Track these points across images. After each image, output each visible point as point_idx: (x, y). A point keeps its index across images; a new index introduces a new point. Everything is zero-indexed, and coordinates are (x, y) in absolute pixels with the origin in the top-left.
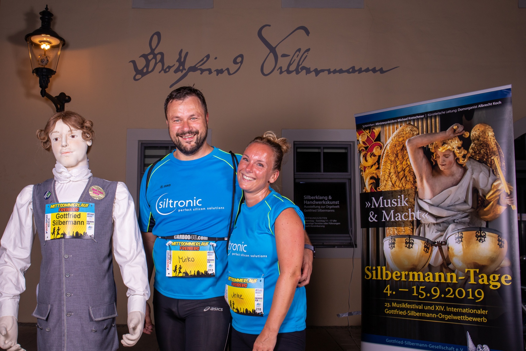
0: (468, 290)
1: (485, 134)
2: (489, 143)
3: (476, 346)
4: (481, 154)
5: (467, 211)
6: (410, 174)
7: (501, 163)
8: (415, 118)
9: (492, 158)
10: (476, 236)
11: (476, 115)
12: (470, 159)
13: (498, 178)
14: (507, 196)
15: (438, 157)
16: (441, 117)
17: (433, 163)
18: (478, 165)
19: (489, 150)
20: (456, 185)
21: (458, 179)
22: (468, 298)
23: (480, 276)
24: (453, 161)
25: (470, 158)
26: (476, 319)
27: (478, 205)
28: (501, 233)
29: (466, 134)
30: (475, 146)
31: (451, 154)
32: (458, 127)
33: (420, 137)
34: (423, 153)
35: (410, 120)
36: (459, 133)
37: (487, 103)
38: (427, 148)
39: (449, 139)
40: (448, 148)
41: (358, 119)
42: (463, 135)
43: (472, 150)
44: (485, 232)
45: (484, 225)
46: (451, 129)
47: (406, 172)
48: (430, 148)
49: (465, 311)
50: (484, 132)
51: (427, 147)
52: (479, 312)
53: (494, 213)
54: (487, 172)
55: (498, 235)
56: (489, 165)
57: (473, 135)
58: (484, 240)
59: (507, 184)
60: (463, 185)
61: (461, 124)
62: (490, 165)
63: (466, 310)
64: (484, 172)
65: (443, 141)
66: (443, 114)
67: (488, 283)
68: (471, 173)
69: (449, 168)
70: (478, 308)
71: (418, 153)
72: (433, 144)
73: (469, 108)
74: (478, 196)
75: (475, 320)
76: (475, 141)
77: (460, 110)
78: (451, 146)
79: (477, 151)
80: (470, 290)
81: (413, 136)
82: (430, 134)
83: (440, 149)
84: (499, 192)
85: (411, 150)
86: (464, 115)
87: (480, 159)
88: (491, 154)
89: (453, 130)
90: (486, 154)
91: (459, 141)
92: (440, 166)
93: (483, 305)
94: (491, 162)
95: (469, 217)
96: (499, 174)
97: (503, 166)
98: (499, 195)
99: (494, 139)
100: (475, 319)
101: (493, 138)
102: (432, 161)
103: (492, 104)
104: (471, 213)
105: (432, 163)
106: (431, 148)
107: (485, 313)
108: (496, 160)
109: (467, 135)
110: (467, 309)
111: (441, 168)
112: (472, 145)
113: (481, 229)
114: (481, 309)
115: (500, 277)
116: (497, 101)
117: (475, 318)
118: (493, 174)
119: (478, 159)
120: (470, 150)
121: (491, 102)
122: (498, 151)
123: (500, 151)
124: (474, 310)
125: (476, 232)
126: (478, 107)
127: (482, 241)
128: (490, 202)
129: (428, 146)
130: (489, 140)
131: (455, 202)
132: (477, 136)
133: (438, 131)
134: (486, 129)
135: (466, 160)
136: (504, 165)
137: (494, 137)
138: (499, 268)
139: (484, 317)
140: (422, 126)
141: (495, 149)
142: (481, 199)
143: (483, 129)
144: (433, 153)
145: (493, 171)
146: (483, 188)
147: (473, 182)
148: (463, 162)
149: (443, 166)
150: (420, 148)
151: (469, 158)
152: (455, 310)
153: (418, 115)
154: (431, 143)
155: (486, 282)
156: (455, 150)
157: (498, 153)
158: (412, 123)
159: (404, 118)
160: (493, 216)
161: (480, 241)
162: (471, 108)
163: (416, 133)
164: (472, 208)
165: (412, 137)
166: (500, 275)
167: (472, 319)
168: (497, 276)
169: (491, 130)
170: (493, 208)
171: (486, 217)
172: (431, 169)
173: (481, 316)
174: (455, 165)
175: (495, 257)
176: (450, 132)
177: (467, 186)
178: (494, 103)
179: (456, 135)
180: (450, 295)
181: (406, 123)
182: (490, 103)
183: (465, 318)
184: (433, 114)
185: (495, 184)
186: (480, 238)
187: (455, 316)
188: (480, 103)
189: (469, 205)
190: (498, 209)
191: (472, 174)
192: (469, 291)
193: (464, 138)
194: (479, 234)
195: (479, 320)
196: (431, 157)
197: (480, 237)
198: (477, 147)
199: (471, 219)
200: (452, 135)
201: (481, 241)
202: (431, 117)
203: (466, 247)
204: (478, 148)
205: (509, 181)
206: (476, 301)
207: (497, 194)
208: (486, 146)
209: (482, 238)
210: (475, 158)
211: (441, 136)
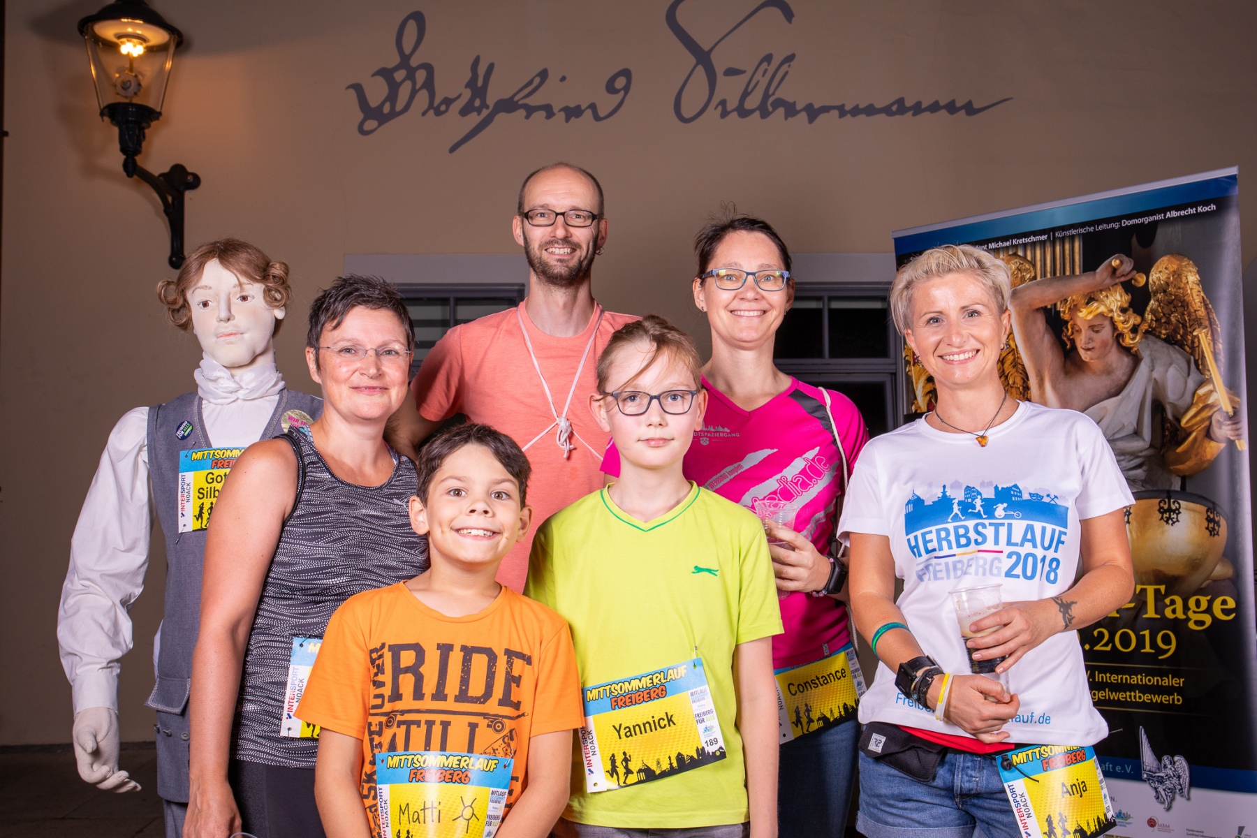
0: (1141, 633)
1: (1181, 279)
2: (1187, 300)
3: (1159, 759)
4: (1172, 324)
5: (1140, 454)
6: (1014, 370)
7: (1214, 344)
8: (1027, 240)
9: (1195, 333)
10: (1159, 511)
11: (1161, 235)
12: (1147, 335)
13: (1207, 379)
14: (1225, 420)
15: (1077, 331)
16: (1086, 238)
17: (1067, 345)
18: (1165, 349)
19: (1189, 315)
20: (1117, 393)
21: (1120, 382)
22: (1142, 651)
23: (1167, 601)
24: (1111, 341)
25: (1147, 332)
26: (1159, 697)
27: (1165, 441)
28: (1214, 503)
29: (1139, 279)
30: (1158, 306)
31: (1107, 323)
32: (1122, 262)
33: (1038, 284)
34: (1044, 321)
35: (1016, 246)
36: (1123, 275)
37: (1184, 207)
38: (1053, 311)
39: (1101, 291)
40: (1100, 310)
41: (899, 242)
42: (1133, 282)
43: (1152, 314)
44: (1180, 501)
45: (1177, 486)
46: (1107, 268)
47: (1007, 365)
48: (1059, 311)
49: (1135, 680)
50: (1178, 274)
51: (1053, 307)
52: (1165, 683)
53: (1199, 457)
54: (1184, 365)
55: (1206, 508)
56: (1188, 349)
57: (1155, 280)
58: (1177, 518)
59: (1228, 393)
60: (1132, 395)
61: (1129, 255)
62: (1190, 348)
63: (1137, 679)
64: (1176, 366)
65: (1088, 293)
66: (1089, 233)
67: (1184, 617)
68: (1149, 367)
69: (1102, 356)
70: (1162, 674)
71: (1035, 322)
72: (1066, 300)
73: (1146, 220)
74: (1164, 419)
75: (1156, 701)
76: (1159, 295)
77: (1127, 223)
78: (1105, 305)
79: (1162, 317)
80: (1147, 633)
81: (1022, 284)
82: (1059, 279)
83: (1081, 312)
84: (1209, 411)
85: (1019, 314)
86: (1135, 235)
87: (1168, 335)
88: (1193, 324)
89: (1110, 270)
90: (1182, 324)
91: (1124, 293)
92: (1082, 352)
93: (1174, 666)
94: (1193, 342)
95: (1144, 468)
96: (1209, 371)
97: (1217, 351)
98: (1210, 418)
99: (1200, 289)
100: (1156, 699)
101: (1197, 288)
102: (1064, 341)
103: (1196, 211)
104: (1148, 458)
105: (1063, 344)
106: (1061, 309)
107: (1179, 684)
108: (1203, 336)
109: (1141, 280)
110: (1139, 677)
111: (1083, 357)
112: (1152, 303)
113: (1169, 494)
114: (1170, 676)
115: (1210, 603)
116: (1206, 203)
117: (1156, 696)
118: (1196, 370)
119: (1164, 335)
120: (1148, 314)
121: (1194, 205)
122: (1207, 318)
123: (1211, 316)
124: (1155, 679)
125: (1160, 502)
126: (1165, 216)
127: (1172, 520)
128: (1190, 434)
129: (1055, 305)
130: (1189, 291)
131: (1114, 434)
132: (1162, 282)
133: (1077, 271)
134: (1181, 266)
135: (1138, 338)
136: (1219, 349)
137: (1198, 285)
138: (1208, 582)
139: (1176, 694)
140: (1043, 259)
141: (1202, 313)
142: (1171, 424)
143: (1175, 267)
144: (1066, 322)
145: (1196, 363)
146: (1175, 402)
147: (1153, 389)
148: (1131, 342)
149: (1089, 352)
150: (1038, 310)
151: (1144, 333)
152: (1114, 678)
153: (1035, 233)
154: (1063, 299)
155: (1180, 615)
156: (1115, 314)
157: (1207, 323)
158: (1020, 253)
159: (1002, 242)
160: (1196, 464)
161: (1167, 522)
162: (1151, 219)
163: (1028, 276)
164: (1151, 446)
165: (1020, 285)
166: (1211, 598)
167: (1150, 698)
168: (1204, 601)
169: (1194, 270)
170: (1196, 446)
171: (1180, 467)
172: (1063, 359)
173: (1169, 691)
174: (1114, 349)
175: (1199, 557)
176: (1105, 274)
177: (1141, 396)
178: (1199, 209)
179: (1117, 281)
180: (1103, 646)
181: (1008, 252)
182: (1192, 208)
183: (1136, 696)
184: (1068, 233)
185: (1201, 392)
186: (1167, 515)
187: (1114, 693)
188: (1170, 209)
189: (1144, 440)
190: (1208, 450)
191: (1152, 371)
192: (1144, 635)
193: (1134, 287)
194: (1166, 507)
195: (1166, 701)
196: (1063, 331)
197: (1168, 513)
198: (1163, 308)
199: (1149, 472)
200: (1108, 281)
201: (1170, 522)
202: (1063, 240)
203: (1137, 536)
204: (1165, 312)
205: (1232, 387)
206: (1160, 658)
207: (1205, 414)
208: (1182, 306)
209: (1172, 513)
210: (1157, 334)
211: (1084, 283)
